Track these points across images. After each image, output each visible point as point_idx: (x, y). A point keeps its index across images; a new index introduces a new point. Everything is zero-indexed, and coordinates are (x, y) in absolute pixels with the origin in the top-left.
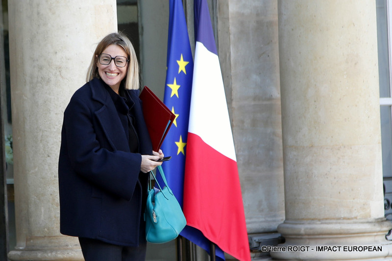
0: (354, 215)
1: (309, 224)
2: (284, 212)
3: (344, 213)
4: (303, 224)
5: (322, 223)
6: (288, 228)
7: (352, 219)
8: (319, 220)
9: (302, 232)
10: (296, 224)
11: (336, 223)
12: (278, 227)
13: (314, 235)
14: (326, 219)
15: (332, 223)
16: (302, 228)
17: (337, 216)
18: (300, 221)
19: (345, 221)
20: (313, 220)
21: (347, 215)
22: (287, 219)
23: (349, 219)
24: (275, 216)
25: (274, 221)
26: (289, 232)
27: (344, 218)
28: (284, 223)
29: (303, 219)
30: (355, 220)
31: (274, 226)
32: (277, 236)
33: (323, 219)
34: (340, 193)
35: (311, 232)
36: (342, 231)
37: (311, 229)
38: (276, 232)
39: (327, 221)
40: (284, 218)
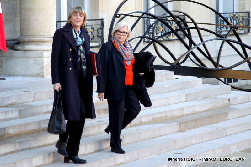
0: (46, 34)
1: (29, 37)
2: (19, 33)
3: (41, 34)
4: (26, 37)
5: (34, 37)
6: (20, 39)
7: (45, 36)
8: (32, 36)
9: (26, 40)
10: (24, 37)
11: (39, 37)
12: (18, 38)
13: (30, 41)
14: (35, 36)
15: (37, 37)
16: (26, 39)
17: (39, 34)
18: (25, 36)
19: (42, 37)
20: (30, 36)
21: (43, 35)
22: (21, 35)
23: (43, 36)
24: (16, 34)
25: (16, 36)
26: (21, 40)
27: (42, 36)
28: (20, 37)
29: (26, 36)
30: (46, 36)
31: (16, 38)
32: (17, 41)
33: (34, 36)
34: (40, 26)
35: (29, 40)
36: (41, 40)
37: (29, 39)
38: (16, 40)
39: (35, 37)
40: (19, 35)
